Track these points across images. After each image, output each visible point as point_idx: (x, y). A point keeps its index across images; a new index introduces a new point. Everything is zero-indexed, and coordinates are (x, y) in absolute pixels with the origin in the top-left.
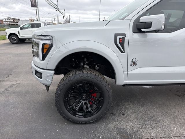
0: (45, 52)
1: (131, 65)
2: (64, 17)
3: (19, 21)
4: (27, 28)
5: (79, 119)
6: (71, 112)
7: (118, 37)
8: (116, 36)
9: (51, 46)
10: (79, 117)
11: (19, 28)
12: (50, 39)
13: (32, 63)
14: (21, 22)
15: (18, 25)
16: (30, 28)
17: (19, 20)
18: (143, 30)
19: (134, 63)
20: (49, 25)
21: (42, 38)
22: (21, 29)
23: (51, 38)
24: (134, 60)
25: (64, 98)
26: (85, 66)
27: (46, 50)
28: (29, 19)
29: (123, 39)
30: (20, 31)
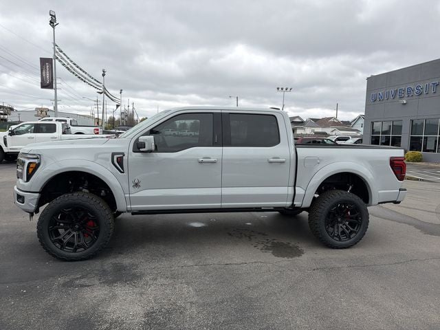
0: (30, 172)
1: (133, 186)
2: (118, 106)
3: (12, 112)
4: (25, 133)
5: (67, 254)
6: (57, 245)
7: (115, 157)
8: (113, 155)
9: (38, 165)
10: (68, 252)
11: (8, 132)
12: (37, 158)
13: (15, 187)
14: (16, 114)
15: (6, 120)
16: (31, 132)
17: (12, 109)
18: (141, 150)
19: (136, 185)
20: (74, 126)
21: (29, 156)
22: (12, 133)
23: (39, 156)
24: (136, 181)
25: (49, 226)
26: (84, 190)
27: (32, 170)
28: (37, 109)
29: (121, 158)
30: (8, 137)
